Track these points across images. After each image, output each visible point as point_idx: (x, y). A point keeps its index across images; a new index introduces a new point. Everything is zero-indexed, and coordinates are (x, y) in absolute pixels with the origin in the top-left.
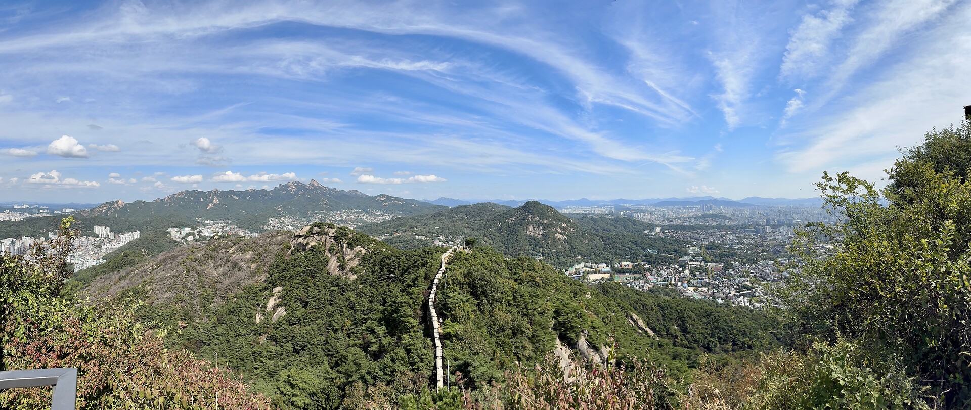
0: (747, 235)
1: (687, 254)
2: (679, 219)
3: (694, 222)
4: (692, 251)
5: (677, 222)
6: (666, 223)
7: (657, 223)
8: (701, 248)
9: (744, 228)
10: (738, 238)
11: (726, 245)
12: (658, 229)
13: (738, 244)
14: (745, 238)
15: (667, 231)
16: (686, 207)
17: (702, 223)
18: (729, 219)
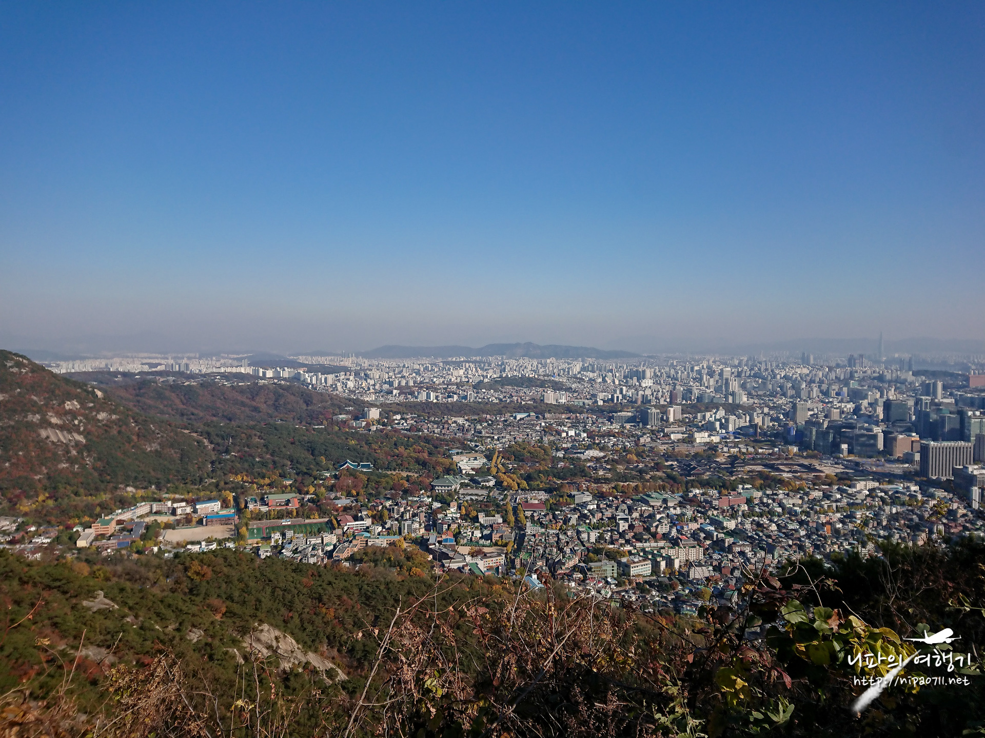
0: (615, 427)
1: (453, 470)
2: (431, 387)
3: (471, 395)
4: (466, 463)
5: (428, 396)
6: (396, 397)
7: (370, 398)
8: (489, 458)
9: (609, 411)
10: (591, 436)
11: (557, 450)
12: (374, 414)
13: (589, 447)
14: (610, 434)
15: (398, 417)
16: (450, 359)
17: (493, 397)
18: (569, 389)
